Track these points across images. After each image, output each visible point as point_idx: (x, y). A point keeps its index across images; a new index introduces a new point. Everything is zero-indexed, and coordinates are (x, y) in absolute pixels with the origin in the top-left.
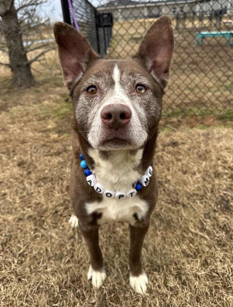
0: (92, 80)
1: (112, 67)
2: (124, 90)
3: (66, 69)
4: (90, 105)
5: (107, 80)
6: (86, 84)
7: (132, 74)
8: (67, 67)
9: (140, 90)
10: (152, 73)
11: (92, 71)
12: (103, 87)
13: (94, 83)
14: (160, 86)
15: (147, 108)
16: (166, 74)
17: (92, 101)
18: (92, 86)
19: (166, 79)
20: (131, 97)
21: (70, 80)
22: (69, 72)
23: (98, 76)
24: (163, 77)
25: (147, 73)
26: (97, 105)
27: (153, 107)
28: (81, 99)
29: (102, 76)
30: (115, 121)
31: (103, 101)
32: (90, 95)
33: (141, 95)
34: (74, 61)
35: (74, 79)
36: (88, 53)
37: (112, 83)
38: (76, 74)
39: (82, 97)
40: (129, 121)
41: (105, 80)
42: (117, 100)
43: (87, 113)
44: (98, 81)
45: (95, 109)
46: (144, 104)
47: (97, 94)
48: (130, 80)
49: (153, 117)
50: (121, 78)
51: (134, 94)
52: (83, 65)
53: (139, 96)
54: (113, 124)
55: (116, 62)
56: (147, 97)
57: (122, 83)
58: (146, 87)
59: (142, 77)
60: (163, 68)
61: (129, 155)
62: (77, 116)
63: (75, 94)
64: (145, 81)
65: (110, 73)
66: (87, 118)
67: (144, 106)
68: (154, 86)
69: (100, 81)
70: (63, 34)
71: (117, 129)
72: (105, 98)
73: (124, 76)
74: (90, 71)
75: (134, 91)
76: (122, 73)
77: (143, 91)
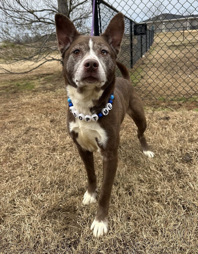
0: (77, 47)
1: (89, 40)
2: (95, 53)
3: (60, 40)
4: (75, 60)
5: (86, 47)
6: (74, 49)
7: (100, 44)
8: (61, 39)
9: (104, 53)
10: (111, 45)
11: (77, 42)
12: (83, 50)
13: (78, 48)
14: (115, 53)
15: (107, 64)
16: (119, 47)
17: (77, 58)
18: (77, 50)
19: (118, 49)
20: (99, 57)
21: (62, 47)
22: (62, 42)
23: (81, 44)
24: (117, 48)
25: (108, 45)
26: (80, 61)
27: (110, 64)
28: (70, 57)
29: (83, 44)
30: (91, 67)
31: (83, 58)
32: (76, 55)
33: (104, 56)
34: (65, 36)
35: (65, 47)
36: (74, 32)
37: (88, 49)
38: (66, 44)
39: (71, 56)
40: (98, 68)
41: (85, 47)
42: (91, 57)
43: (74, 65)
44: (81, 47)
45: (79, 63)
46: (105, 61)
47: (80, 54)
48: (98, 47)
49: (110, 70)
50: (93, 46)
51: (100, 55)
52: (70, 38)
53: (103, 56)
54: (90, 69)
55: (90, 37)
56: (107, 58)
57: (94, 49)
58: (107, 52)
59: (105, 46)
60: (117, 43)
61: (95, 91)
62: (67, 68)
63: (66, 55)
64: (107, 48)
65: (88, 43)
66: (74, 68)
67: (106, 63)
68: (111, 52)
69: (82, 47)
70: (60, 20)
71: (91, 72)
72: (85, 56)
73: (95, 45)
74: (75, 42)
75: (100, 54)
76: (94, 43)
77: (105, 54)
